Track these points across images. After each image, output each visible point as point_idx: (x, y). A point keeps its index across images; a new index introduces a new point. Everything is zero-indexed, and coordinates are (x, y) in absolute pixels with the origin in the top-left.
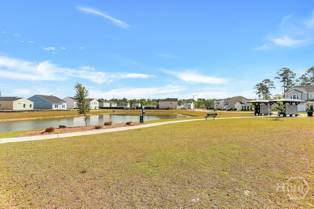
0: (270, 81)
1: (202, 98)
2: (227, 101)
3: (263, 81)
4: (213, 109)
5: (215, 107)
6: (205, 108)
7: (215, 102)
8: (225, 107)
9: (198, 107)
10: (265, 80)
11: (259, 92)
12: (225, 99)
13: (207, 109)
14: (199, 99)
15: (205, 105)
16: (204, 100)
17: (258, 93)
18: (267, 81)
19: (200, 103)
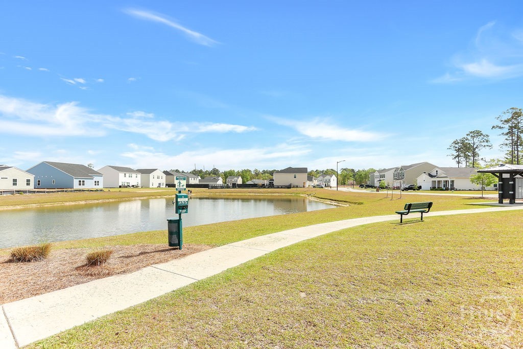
0: (482, 134)
2: (399, 174)
3: (467, 135)
4: (372, 187)
5: (377, 184)
6: (355, 185)
7: (376, 174)
8: (397, 184)
9: (344, 184)
10: (471, 132)
11: (458, 156)
12: (397, 169)
13: (362, 186)
14: (345, 169)
15: (355, 180)
16: (353, 170)
17: (456, 157)
18: (477, 134)
19: (345, 176)
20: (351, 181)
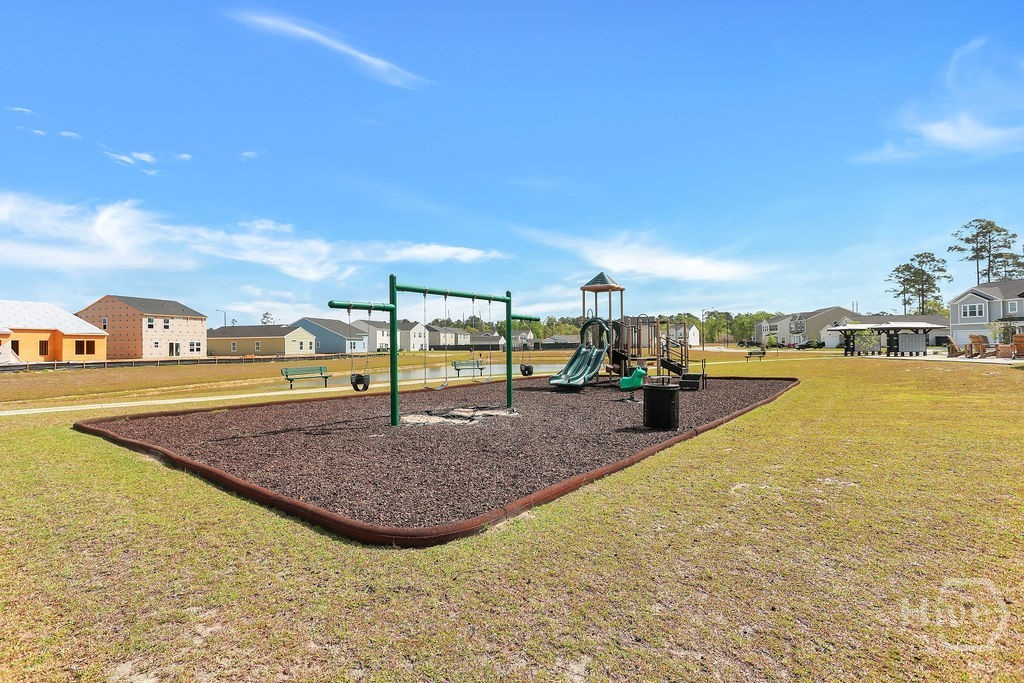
0: (933, 260)
1: (721, 310)
2: (801, 322)
3: (912, 260)
4: (758, 345)
5: (765, 340)
6: (732, 342)
7: (765, 324)
8: (795, 339)
9: (711, 341)
10: (918, 256)
11: (904, 292)
12: (794, 316)
13: (741, 344)
14: (712, 313)
15: (732, 333)
16: (727, 315)
17: (901, 293)
18: (928, 257)
19: (714, 327)
20: (723, 335)
